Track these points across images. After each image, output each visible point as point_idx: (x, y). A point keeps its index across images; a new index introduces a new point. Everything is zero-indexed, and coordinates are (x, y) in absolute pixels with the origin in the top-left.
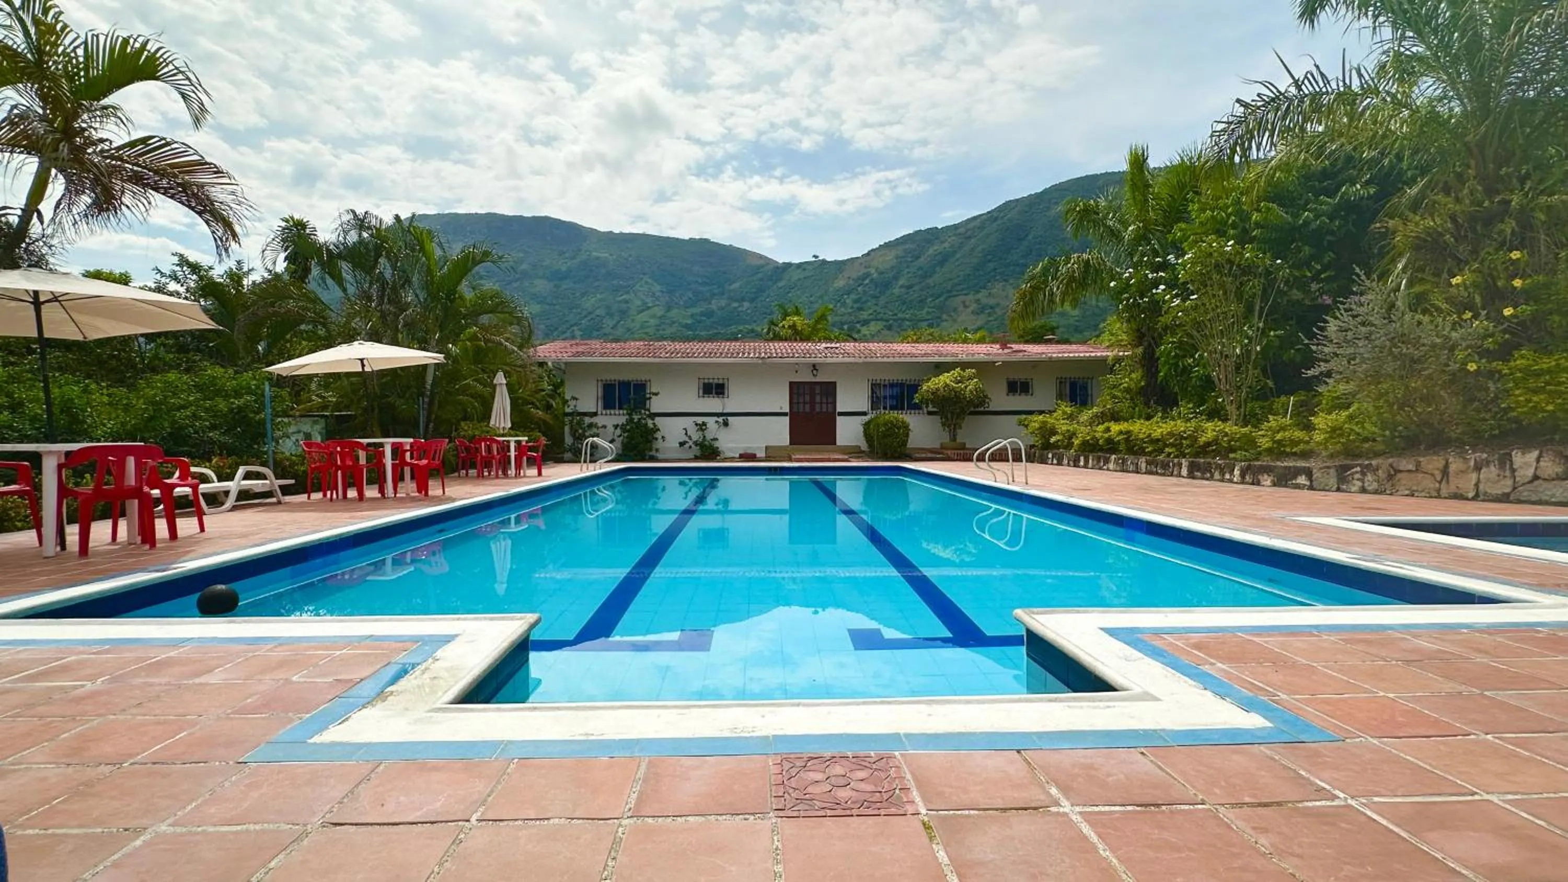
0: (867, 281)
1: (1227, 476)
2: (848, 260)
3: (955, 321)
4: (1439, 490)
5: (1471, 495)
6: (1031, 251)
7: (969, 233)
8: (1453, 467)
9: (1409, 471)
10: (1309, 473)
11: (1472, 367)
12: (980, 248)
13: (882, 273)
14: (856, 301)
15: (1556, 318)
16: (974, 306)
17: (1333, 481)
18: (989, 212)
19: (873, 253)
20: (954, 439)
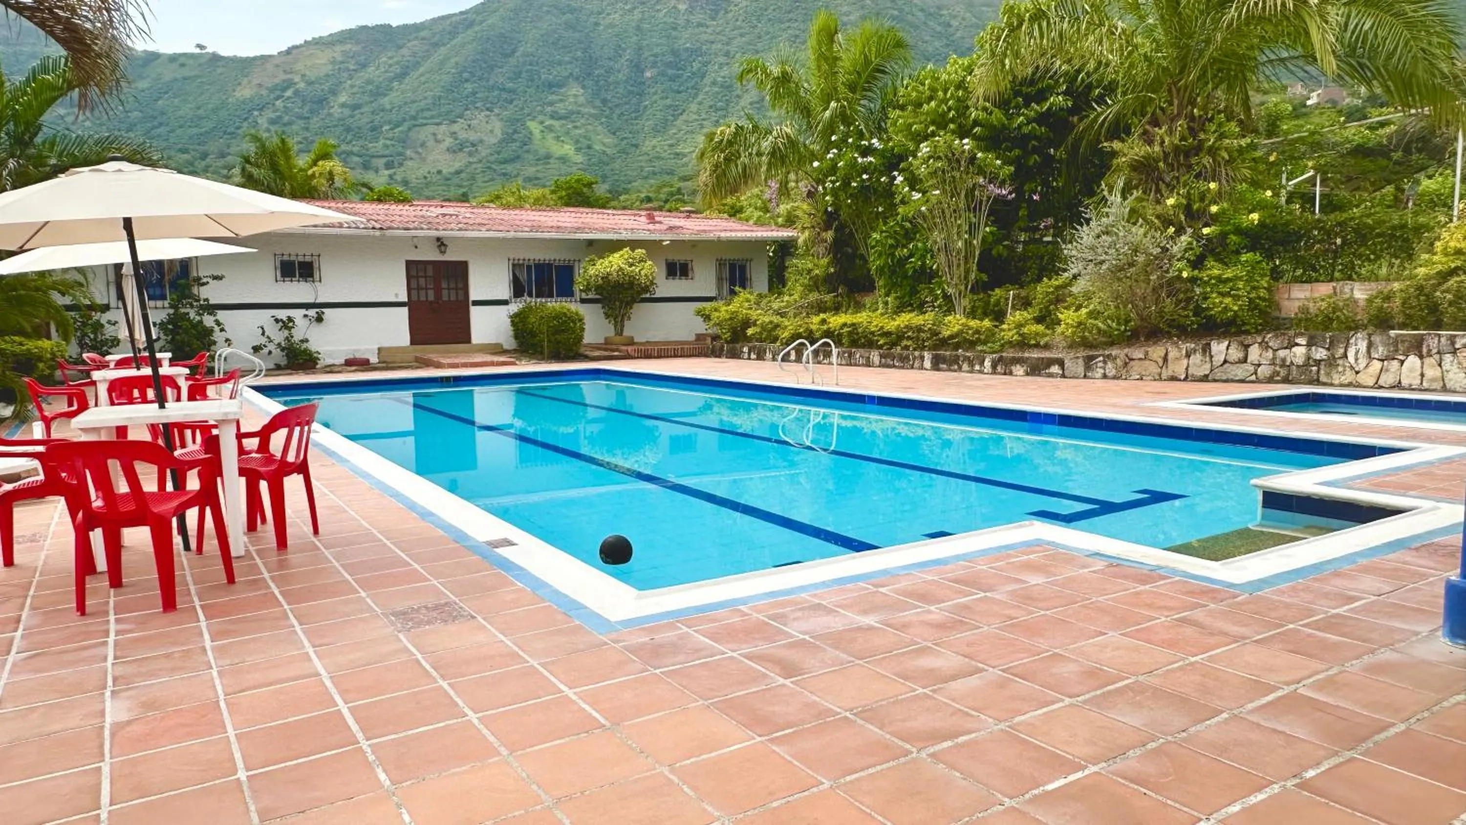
0: (289, 93)
1: (977, 367)
2: (255, 59)
3: (424, 160)
4: (1160, 375)
5: (1183, 377)
6: (520, 72)
7: (435, 39)
8: (1171, 355)
9: (1140, 359)
10: (1061, 363)
11: (1185, 275)
12: (453, 60)
13: (310, 83)
14: (273, 122)
15: (1234, 238)
16: (449, 142)
17: (1081, 370)
18: (461, 13)
19: (294, 52)
20: (619, 332)
